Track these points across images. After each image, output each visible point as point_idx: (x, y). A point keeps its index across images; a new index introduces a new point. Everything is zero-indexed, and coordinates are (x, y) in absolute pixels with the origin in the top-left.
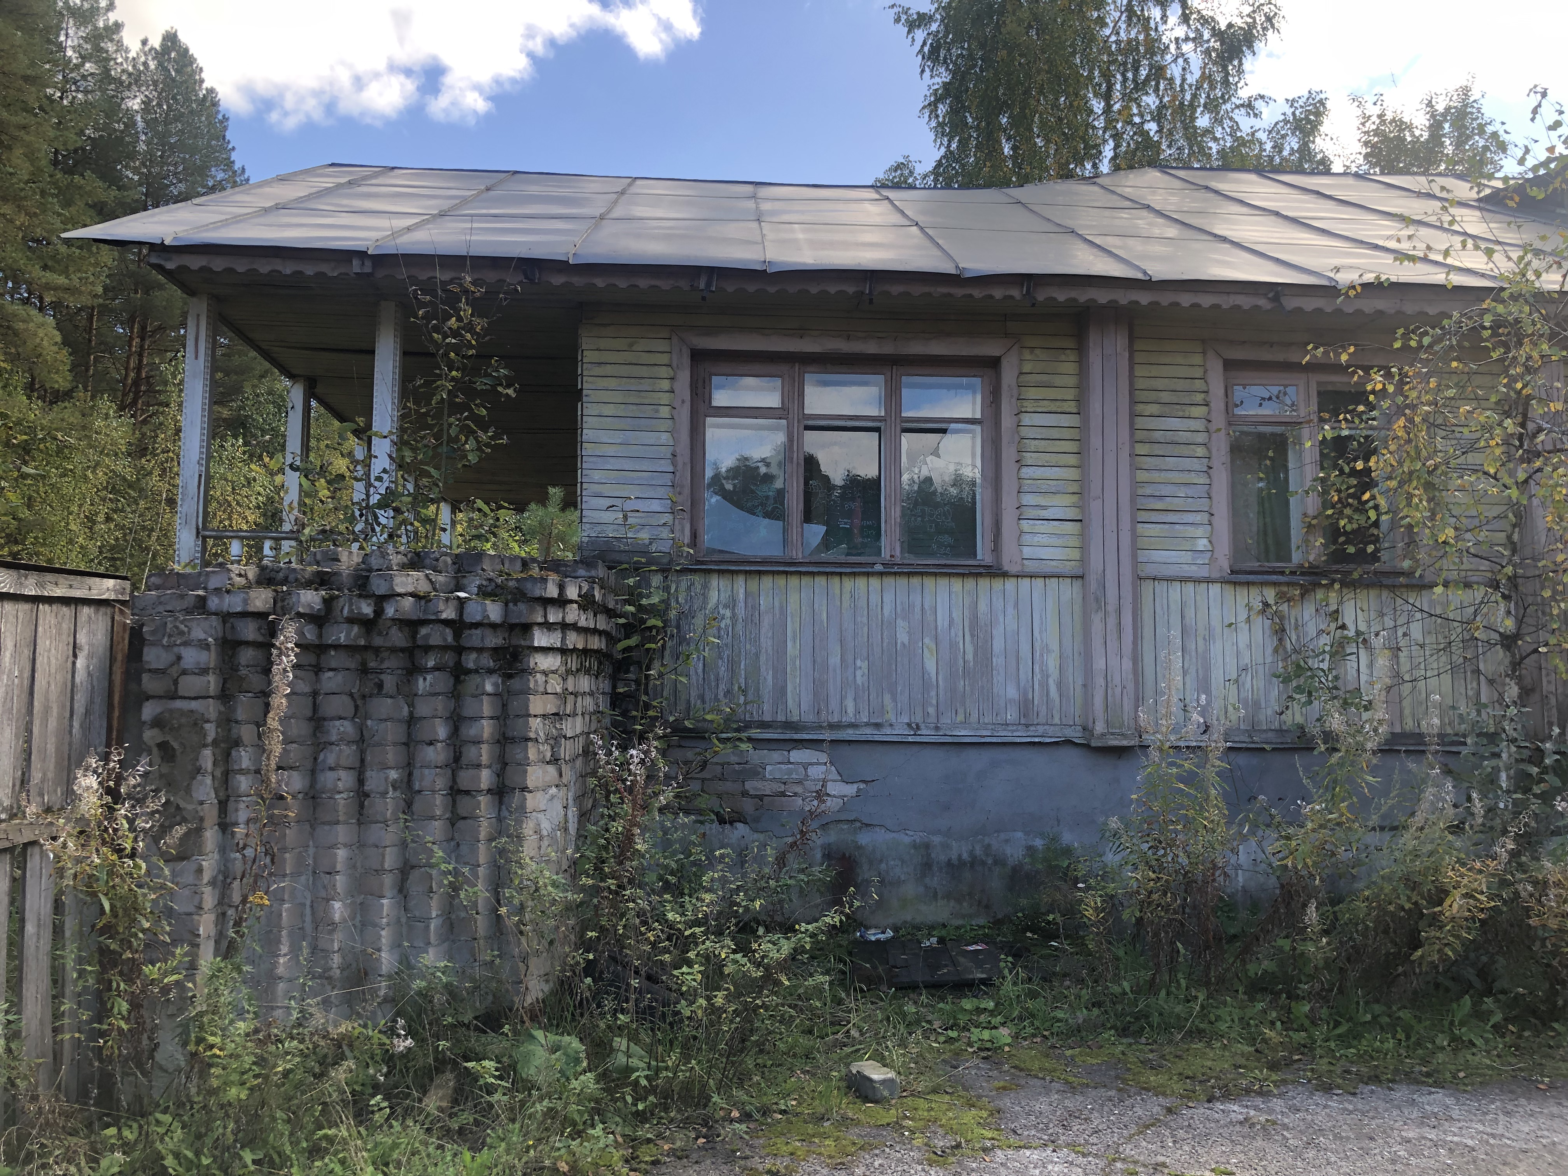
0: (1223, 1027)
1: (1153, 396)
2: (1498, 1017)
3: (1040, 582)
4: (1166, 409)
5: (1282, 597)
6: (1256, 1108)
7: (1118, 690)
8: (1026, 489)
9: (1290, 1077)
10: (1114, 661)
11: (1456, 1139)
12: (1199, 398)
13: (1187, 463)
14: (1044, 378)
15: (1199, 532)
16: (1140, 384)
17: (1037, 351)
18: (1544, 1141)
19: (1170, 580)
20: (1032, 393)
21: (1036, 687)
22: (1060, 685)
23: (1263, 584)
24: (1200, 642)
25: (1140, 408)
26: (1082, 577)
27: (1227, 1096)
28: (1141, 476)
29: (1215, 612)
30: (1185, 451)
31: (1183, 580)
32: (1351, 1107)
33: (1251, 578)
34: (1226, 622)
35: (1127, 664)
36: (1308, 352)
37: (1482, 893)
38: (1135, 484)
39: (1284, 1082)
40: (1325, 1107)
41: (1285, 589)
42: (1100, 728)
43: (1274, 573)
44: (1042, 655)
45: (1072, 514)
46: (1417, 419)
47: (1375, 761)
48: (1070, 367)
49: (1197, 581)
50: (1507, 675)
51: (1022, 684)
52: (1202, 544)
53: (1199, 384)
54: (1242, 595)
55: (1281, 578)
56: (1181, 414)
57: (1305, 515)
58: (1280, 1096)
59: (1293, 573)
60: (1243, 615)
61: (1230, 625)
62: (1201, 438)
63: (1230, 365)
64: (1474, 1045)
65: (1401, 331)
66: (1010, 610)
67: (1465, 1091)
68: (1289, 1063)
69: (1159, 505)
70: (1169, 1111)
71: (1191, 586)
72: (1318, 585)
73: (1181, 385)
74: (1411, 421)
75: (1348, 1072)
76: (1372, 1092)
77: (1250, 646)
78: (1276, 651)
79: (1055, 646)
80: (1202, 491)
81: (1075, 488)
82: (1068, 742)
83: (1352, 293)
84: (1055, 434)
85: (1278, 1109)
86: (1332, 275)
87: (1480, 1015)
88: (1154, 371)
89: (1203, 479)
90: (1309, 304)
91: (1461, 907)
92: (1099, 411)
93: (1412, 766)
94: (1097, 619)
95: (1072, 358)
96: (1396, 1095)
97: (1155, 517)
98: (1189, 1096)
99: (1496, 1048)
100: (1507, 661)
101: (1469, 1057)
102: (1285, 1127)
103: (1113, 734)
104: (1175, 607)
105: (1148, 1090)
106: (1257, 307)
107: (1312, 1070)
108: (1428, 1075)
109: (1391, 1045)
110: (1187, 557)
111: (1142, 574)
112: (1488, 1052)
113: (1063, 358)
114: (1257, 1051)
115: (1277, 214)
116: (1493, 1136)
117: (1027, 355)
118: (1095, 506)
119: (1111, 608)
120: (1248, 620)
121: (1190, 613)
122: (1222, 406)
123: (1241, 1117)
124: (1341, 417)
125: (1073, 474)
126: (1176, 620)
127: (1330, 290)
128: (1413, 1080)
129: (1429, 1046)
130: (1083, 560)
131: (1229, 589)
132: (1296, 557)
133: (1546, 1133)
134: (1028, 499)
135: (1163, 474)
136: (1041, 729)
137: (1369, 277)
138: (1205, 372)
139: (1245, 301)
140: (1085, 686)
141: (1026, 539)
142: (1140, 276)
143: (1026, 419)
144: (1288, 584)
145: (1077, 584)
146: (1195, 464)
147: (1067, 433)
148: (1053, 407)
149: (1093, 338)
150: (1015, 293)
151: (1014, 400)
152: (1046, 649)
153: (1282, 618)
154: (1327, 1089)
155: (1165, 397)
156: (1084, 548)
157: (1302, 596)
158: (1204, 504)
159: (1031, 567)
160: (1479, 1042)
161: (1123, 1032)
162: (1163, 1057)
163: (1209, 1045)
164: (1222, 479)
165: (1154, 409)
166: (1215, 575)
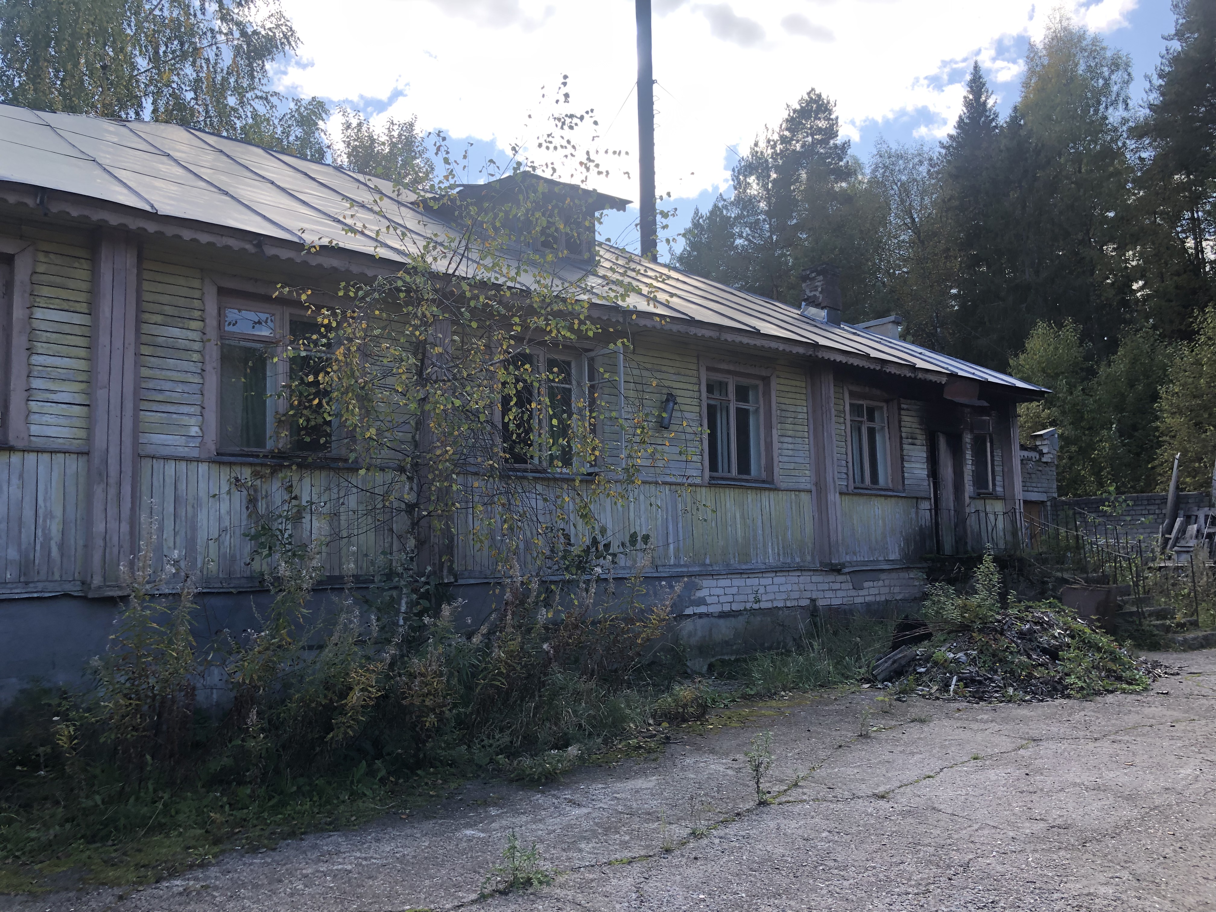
0: (181, 817)
1: (157, 308)
2: (383, 773)
3: (46, 457)
4: (169, 320)
5: (256, 475)
6: (196, 879)
7: (116, 550)
8: (35, 374)
9: (229, 846)
10: (113, 525)
11: (340, 867)
12: (197, 314)
13: (185, 365)
14: (58, 280)
15: (193, 421)
16: (147, 297)
17: (52, 256)
18: (398, 855)
19: (166, 458)
20: (46, 291)
21: (38, 547)
22: (61, 546)
23: (242, 464)
24: (190, 509)
25: (146, 316)
26: (87, 454)
27: (173, 874)
28: (145, 372)
29: (203, 485)
30: (183, 355)
31: (177, 459)
32: (269, 860)
33: (232, 459)
34: (212, 493)
35: (125, 527)
36: (277, 289)
37: (372, 687)
38: (139, 379)
39: (223, 852)
40: (251, 864)
41: (258, 468)
42: (97, 581)
43: (252, 456)
44: (45, 521)
45: (79, 399)
46: (354, 349)
47: (308, 598)
48: (84, 274)
49: (188, 460)
50: (409, 532)
51: (23, 547)
52: (194, 431)
53: (197, 304)
54: (225, 474)
55: (256, 460)
56: (181, 325)
57: (277, 412)
58: (218, 864)
59: (265, 456)
60: (225, 488)
61: (214, 496)
62: (197, 346)
63: (222, 292)
64: (365, 795)
65: (343, 284)
66: (15, 481)
67: (354, 830)
68: (230, 836)
69: (160, 397)
70: (121, 898)
71: (183, 464)
72: (281, 467)
73: (181, 302)
74: (349, 349)
75: (274, 833)
76: (288, 845)
77: (229, 513)
78: (250, 516)
79: (58, 512)
80: (196, 388)
81: (83, 377)
82: (66, 596)
83: (313, 250)
84: (67, 329)
85: (213, 875)
86: (299, 234)
87: (371, 773)
88: (160, 288)
89: (197, 379)
90: (285, 254)
91: (358, 698)
92: (108, 314)
93: (335, 599)
94: (98, 490)
95: (85, 267)
96: (304, 844)
97: (155, 406)
98: (141, 881)
99: (379, 795)
100: (409, 522)
101: (361, 804)
102: (216, 888)
103: (109, 586)
104: (170, 481)
105: (104, 884)
106: (245, 249)
107: (247, 838)
108: (330, 824)
109: (308, 807)
110: (182, 441)
111: (142, 453)
112: (373, 798)
113: (76, 265)
114: (207, 832)
115: (272, 183)
116: (365, 859)
117: (41, 257)
118: (101, 394)
119: (112, 480)
120: (229, 492)
121: (182, 486)
122: (215, 323)
123: (181, 889)
124: (301, 342)
125: (82, 365)
126: (170, 492)
127: (299, 246)
128: (320, 829)
129: (335, 802)
130: (89, 439)
131: (215, 468)
132: (270, 445)
133: (401, 849)
134: (36, 383)
135: (164, 372)
136: (40, 586)
137: (325, 241)
138: (203, 294)
139: (234, 243)
140: (86, 546)
141: (34, 418)
142: (148, 208)
143: (39, 313)
144: (262, 465)
145: (83, 460)
146: (191, 367)
147: (77, 330)
148: (65, 306)
149: (105, 252)
150: (30, 202)
151: (27, 295)
152: (49, 515)
153: (256, 491)
154: (254, 850)
155: (168, 310)
156: (90, 429)
157: (272, 474)
158: (196, 399)
159: (38, 442)
160: (369, 793)
161: (91, 839)
162: (125, 854)
163: (167, 836)
164: (212, 381)
165: (158, 318)
166: (203, 456)
